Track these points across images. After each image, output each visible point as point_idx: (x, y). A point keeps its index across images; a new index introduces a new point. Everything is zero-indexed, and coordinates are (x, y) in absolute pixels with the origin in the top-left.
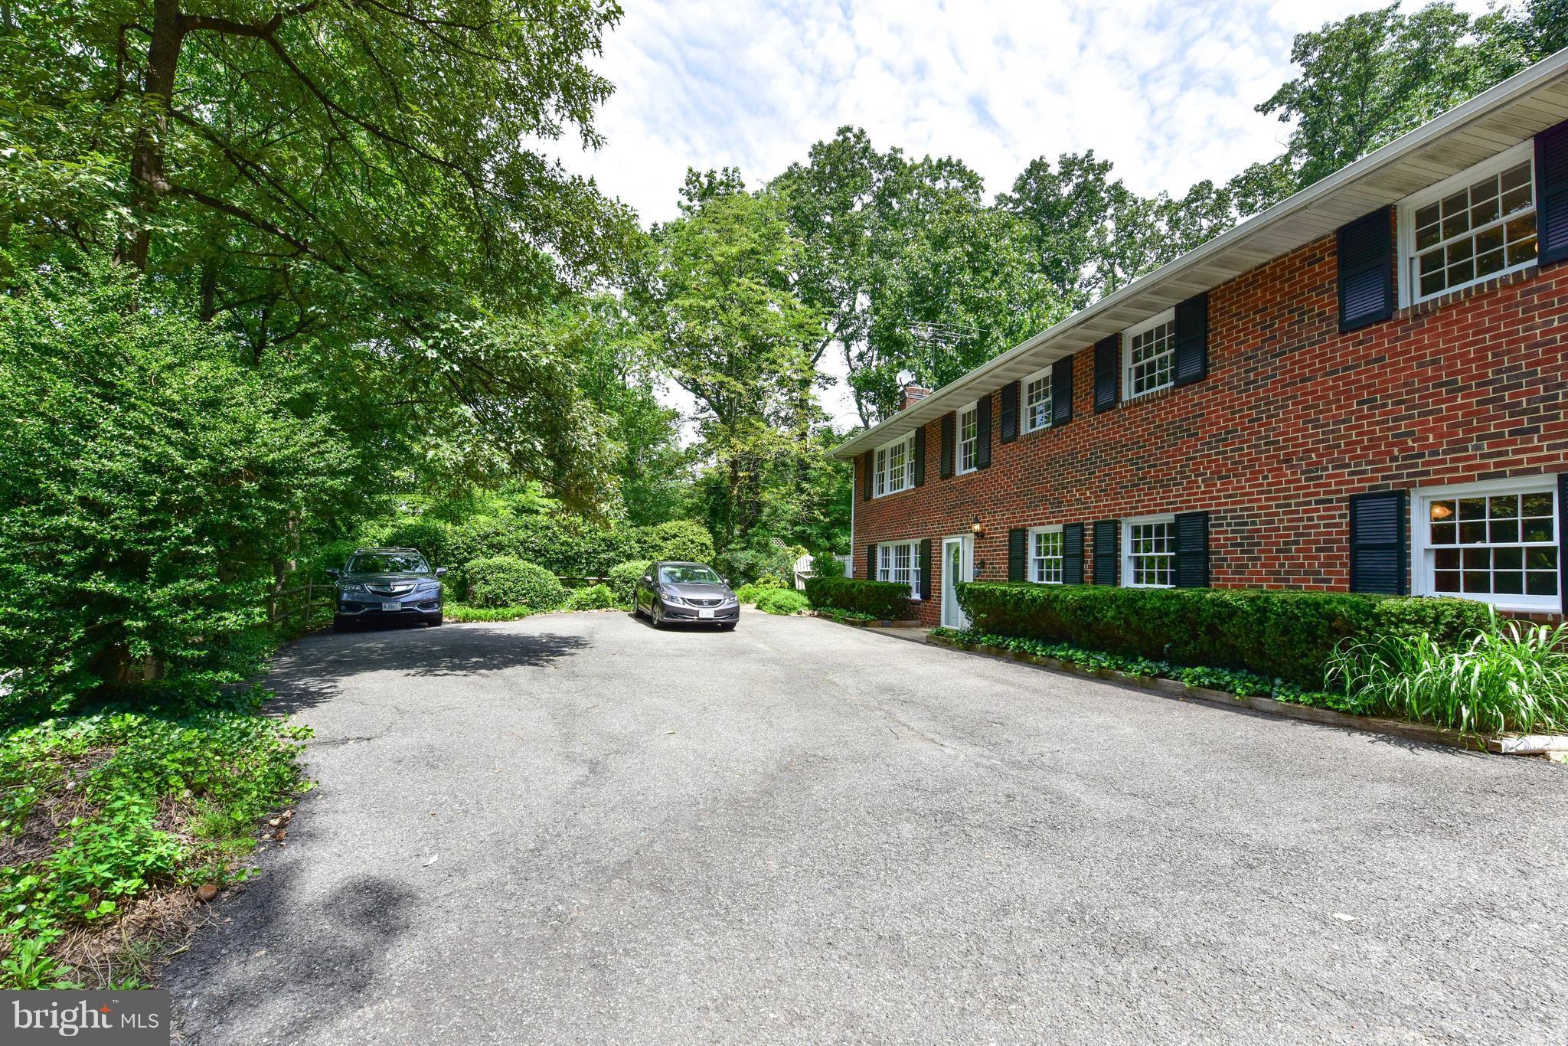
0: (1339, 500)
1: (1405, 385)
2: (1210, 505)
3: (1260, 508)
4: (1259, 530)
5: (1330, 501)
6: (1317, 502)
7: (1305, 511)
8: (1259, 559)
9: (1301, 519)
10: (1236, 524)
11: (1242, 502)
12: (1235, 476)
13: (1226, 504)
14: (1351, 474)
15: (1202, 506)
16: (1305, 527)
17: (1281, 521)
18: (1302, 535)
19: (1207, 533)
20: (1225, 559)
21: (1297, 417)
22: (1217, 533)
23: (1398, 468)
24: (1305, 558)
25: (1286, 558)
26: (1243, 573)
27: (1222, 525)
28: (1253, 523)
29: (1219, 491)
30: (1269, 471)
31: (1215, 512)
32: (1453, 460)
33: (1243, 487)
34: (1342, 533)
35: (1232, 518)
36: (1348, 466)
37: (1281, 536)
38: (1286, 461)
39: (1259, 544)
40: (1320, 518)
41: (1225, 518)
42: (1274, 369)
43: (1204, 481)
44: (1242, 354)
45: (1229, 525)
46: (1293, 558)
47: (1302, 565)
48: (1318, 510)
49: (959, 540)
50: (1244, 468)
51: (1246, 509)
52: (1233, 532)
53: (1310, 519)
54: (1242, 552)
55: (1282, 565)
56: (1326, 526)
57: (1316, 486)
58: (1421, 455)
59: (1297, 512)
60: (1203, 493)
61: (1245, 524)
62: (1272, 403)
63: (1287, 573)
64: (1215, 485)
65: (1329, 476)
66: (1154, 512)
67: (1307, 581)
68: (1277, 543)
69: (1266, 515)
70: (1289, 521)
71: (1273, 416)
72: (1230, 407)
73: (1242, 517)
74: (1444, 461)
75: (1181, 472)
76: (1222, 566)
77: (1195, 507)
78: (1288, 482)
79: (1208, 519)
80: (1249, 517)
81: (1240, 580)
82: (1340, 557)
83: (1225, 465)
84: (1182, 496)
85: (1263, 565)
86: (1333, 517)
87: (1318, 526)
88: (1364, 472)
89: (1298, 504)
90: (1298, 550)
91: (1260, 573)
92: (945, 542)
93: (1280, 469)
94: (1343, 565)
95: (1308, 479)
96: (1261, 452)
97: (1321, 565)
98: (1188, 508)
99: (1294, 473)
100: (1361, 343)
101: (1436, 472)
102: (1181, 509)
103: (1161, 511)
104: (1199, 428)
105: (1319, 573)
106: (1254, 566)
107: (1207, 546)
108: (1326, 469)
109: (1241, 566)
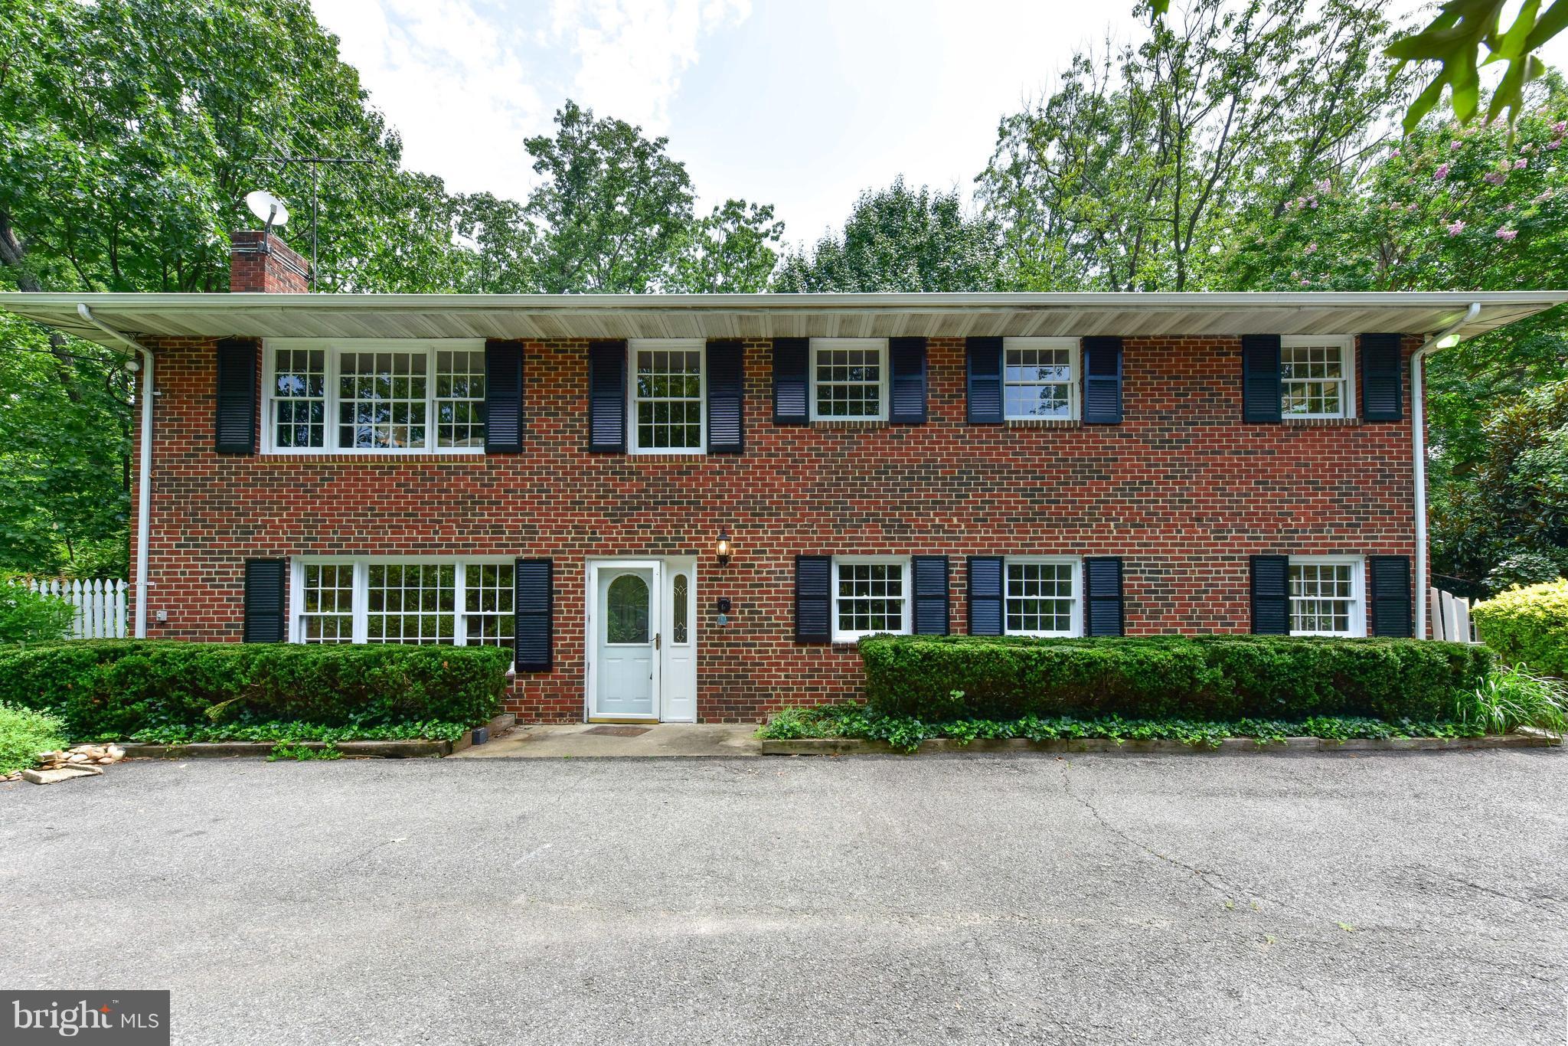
0: (1240, 558)
1: (1288, 476)
2: (1123, 551)
3: (1173, 559)
4: (1173, 579)
5: (1233, 558)
6: (1223, 558)
7: (1213, 565)
8: (1173, 605)
9: (1210, 572)
10: (1150, 572)
11: (1157, 551)
12: (1149, 526)
13: (1140, 552)
14: (1249, 538)
15: (1113, 551)
16: (1213, 579)
17: (1193, 572)
18: (1211, 585)
19: (1121, 579)
20: (1139, 605)
21: (1208, 483)
22: (1130, 579)
23: (1282, 538)
24: (1214, 605)
25: (1197, 605)
26: (1157, 618)
27: (1135, 572)
28: (1167, 572)
29: (1132, 538)
30: (1183, 526)
31: (1128, 559)
32: (1316, 538)
33: (1157, 538)
34: (1243, 585)
35: (1146, 565)
36: (1247, 531)
37: (1193, 586)
38: (1199, 520)
39: (1173, 592)
40: (1226, 572)
41: (1139, 565)
42: (1188, 435)
43: (1116, 526)
44: (1157, 412)
45: (1143, 572)
46: (1203, 605)
47: (1211, 611)
48: (1223, 565)
49: (655, 565)
50: (1158, 520)
51: (1161, 559)
52: (1147, 579)
53: (1218, 572)
54: (1156, 598)
55: (1194, 611)
56: (1230, 579)
57: (1223, 545)
58: (1296, 531)
59: (1207, 565)
60: (1115, 538)
61: (1160, 572)
62: (1187, 465)
63: (1199, 618)
64: (1129, 532)
65: (1233, 538)
66: (1055, 552)
67: (1215, 625)
68: (1189, 592)
69: (1180, 565)
70: (1200, 572)
71: (1187, 477)
72: (1145, 459)
73: (1156, 565)
74: (1309, 538)
75: (1090, 514)
76: (1136, 612)
77: (1106, 551)
78: (1199, 538)
79: (1121, 565)
80: (1163, 566)
81: (1155, 625)
82: (1241, 605)
83: (1139, 514)
84: (1091, 538)
85: (1176, 612)
86: (1235, 572)
87: (1224, 579)
88: (1258, 538)
89: (1207, 559)
90: (1208, 599)
91: (1174, 618)
92: (592, 570)
93: (1193, 526)
94: (1244, 611)
95: (1216, 538)
96: (1175, 508)
97: (1226, 611)
98: (1097, 551)
99: (1204, 531)
100: (1258, 435)
101: (1306, 545)
102: (1089, 552)
103: (1064, 552)
104: (1112, 472)
105: (1224, 618)
106: (1169, 611)
107: (1121, 592)
108: (1230, 531)
109: (1156, 612)
